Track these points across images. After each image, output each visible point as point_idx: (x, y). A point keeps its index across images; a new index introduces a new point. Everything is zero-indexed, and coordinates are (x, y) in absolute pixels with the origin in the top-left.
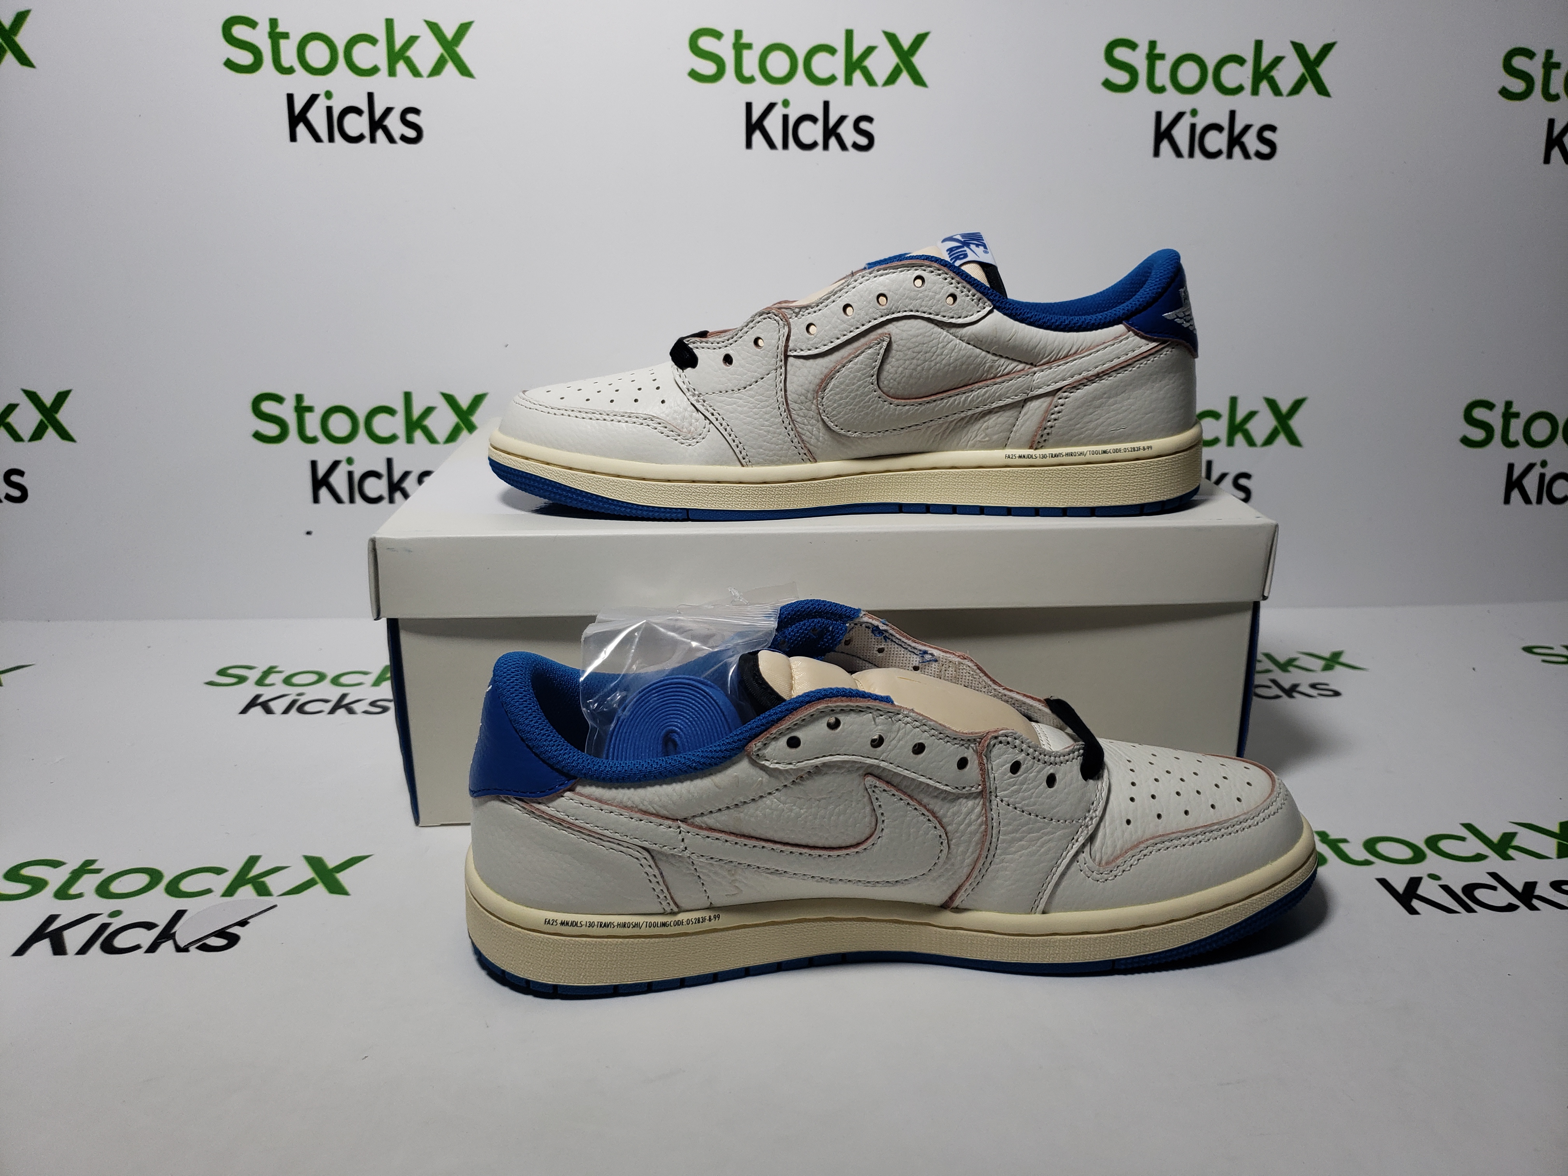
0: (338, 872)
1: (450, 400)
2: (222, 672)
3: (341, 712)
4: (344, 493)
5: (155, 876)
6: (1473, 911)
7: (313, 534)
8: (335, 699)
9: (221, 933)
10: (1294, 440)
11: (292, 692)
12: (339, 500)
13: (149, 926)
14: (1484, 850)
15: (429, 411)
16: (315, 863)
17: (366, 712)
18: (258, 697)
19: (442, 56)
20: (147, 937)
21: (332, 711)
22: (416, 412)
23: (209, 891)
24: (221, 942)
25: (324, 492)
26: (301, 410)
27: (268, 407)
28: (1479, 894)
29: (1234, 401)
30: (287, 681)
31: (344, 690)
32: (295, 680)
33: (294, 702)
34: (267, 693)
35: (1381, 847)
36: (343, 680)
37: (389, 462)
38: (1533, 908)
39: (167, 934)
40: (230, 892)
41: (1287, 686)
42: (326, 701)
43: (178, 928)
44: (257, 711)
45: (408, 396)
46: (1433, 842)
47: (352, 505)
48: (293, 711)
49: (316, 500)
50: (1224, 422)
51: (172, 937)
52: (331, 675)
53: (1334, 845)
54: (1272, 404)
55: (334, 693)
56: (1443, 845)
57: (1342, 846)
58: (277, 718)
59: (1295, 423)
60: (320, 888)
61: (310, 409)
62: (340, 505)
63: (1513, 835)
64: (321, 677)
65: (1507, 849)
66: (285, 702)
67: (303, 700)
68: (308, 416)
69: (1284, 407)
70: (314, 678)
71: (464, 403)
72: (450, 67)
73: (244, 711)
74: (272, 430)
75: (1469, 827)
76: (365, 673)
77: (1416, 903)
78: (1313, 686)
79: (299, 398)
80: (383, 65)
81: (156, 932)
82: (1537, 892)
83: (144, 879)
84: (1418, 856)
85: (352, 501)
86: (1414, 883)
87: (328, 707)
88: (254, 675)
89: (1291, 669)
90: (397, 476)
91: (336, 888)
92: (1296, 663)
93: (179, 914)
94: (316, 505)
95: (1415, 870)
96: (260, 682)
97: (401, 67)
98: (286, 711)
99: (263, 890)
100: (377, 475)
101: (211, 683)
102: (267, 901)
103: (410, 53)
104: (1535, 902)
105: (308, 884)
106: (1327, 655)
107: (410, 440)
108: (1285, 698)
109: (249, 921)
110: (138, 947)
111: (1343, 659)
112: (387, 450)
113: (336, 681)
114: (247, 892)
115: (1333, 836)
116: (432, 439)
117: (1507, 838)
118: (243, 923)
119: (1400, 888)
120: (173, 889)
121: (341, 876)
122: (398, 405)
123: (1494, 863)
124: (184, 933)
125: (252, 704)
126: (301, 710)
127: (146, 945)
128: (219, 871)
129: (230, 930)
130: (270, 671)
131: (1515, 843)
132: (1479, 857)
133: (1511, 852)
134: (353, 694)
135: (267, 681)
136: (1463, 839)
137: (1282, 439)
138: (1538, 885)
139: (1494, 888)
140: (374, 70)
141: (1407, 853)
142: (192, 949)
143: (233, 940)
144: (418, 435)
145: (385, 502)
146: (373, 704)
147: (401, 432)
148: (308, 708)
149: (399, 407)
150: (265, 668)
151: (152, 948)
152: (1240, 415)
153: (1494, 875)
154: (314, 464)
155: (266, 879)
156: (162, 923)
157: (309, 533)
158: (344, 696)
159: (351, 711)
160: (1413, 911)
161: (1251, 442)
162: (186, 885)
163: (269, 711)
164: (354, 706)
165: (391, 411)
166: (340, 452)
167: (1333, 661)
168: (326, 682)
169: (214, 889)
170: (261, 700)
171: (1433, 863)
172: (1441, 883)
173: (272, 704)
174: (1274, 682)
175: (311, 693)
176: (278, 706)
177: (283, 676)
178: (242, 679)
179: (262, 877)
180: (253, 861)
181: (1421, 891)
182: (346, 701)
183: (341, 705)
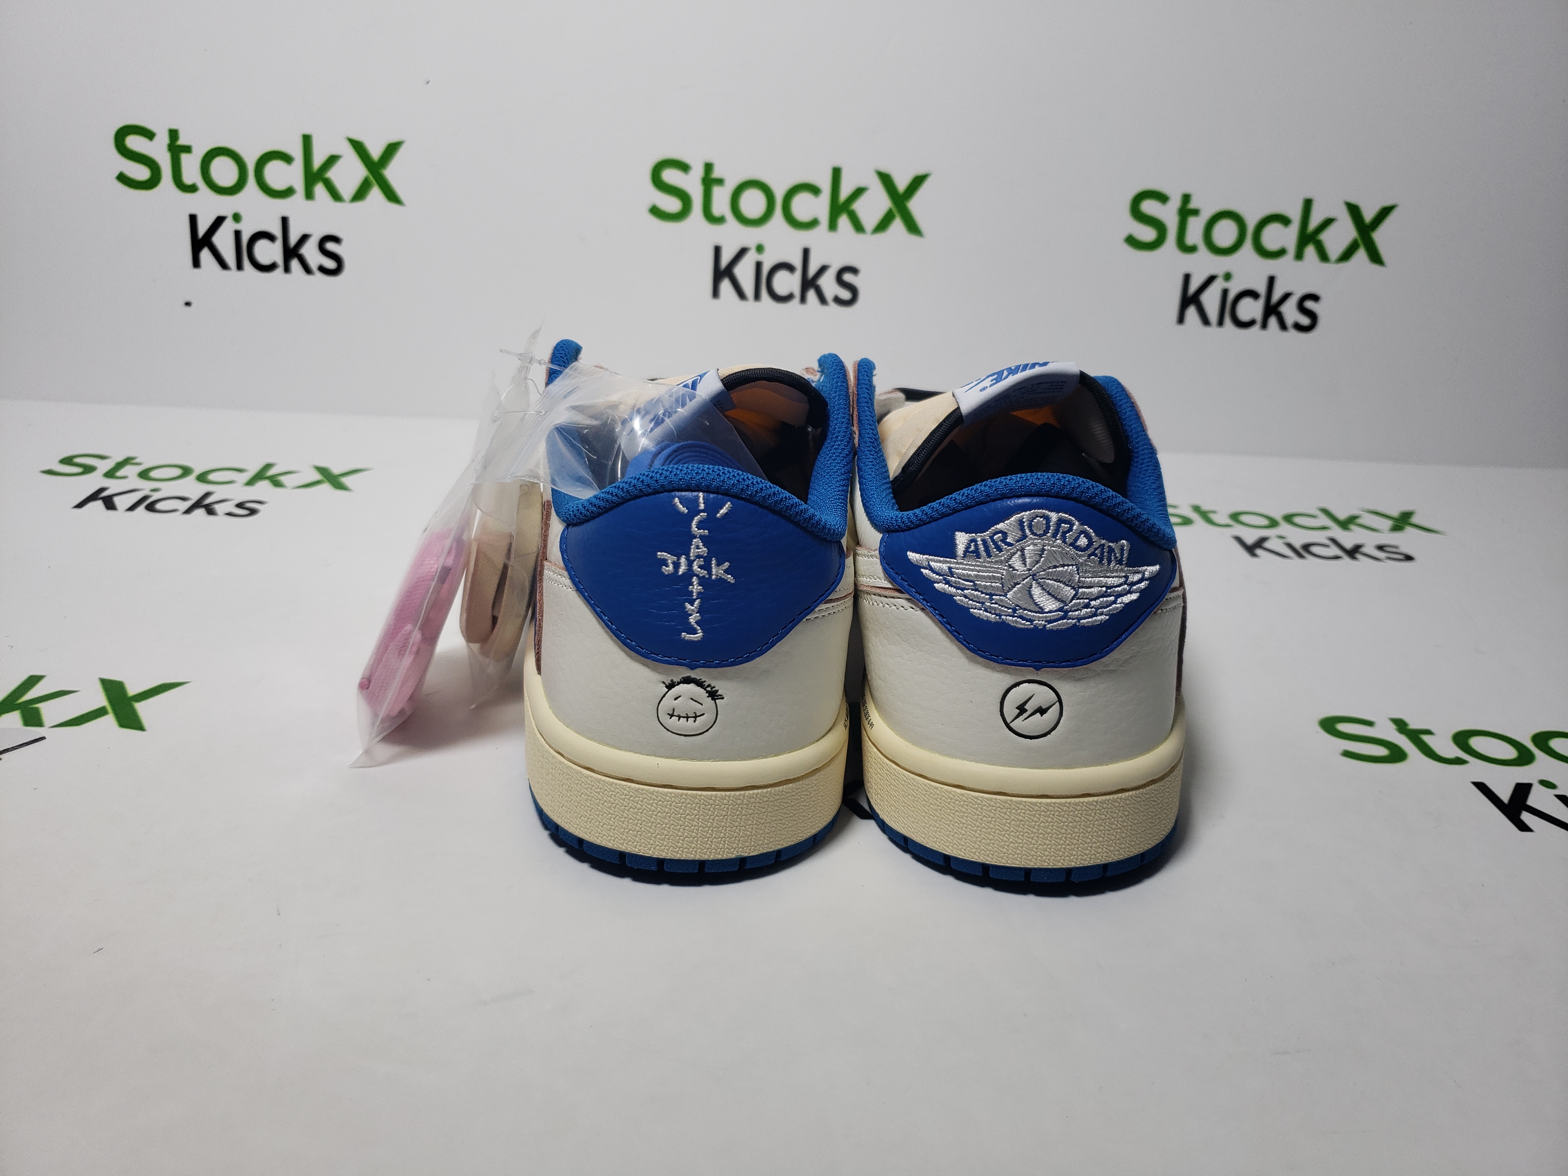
0: (137, 702)
1: (358, 147)
2: (68, 461)
3: (199, 512)
4: (229, 256)
7: (193, 306)
8: (195, 497)
10: (1375, 257)
11: (146, 487)
12: (224, 265)
15: (332, 160)
16: (113, 688)
17: (230, 514)
18: (102, 490)
21: (188, 511)
22: (318, 161)
25: (205, 255)
26: (177, 149)
27: (134, 142)
29: (1308, 204)
30: (144, 475)
31: (210, 488)
32: (153, 474)
33: (145, 498)
34: (113, 486)
35: (1476, 743)
36: (212, 477)
37: (285, 221)
41: (1349, 545)
42: (184, 499)
44: (99, 505)
45: (307, 140)
46: (1542, 740)
47: (240, 273)
48: (141, 508)
49: (196, 263)
50: (1293, 231)
52: (198, 471)
53: (1416, 736)
54: (1354, 211)
56: (1554, 743)
57: (1425, 738)
58: (118, 515)
59: (1379, 236)
61: (187, 149)
62: (225, 272)
64: (186, 471)
66: (133, 498)
67: (156, 496)
68: (184, 157)
69: (1368, 215)
70: (178, 472)
71: (376, 153)
73: (80, 505)
74: (141, 173)
76: (240, 470)
77: (1526, 817)
78: (1381, 548)
79: (174, 134)
84: (1525, 757)
85: (240, 267)
86: (1522, 791)
87: (185, 505)
88: (104, 466)
89: (1352, 527)
90: (293, 240)
91: (130, 721)
92: (1360, 521)
94: (196, 270)
95: (1522, 774)
96: (110, 474)
98: (132, 508)
99: (32, 719)
100: (269, 236)
101: (49, 472)
102: (34, 732)
105: (97, 714)
106: (1395, 513)
107: (309, 195)
108: (1347, 559)
111: (1415, 520)
112: (282, 207)
113: (202, 478)
115: (1413, 725)
116: (336, 196)
119: (1505, 796)
121: (140, 707)
122: (296, 151)
125: (93, 497)
126: (151, 508)
130: (127, 461)
134: (219, 493)
135: (119, 474)
137: (1361, 255)
141: (1511, 753)
144: (320, 189)
145: (280, 271)
146: (240, 505)
147: (299, 185)
148: (159, 506)
149: (297, 153)
150: (120, 459)
152: (1314, 223)
154: (193, 219)
155: (41, 706)
157: (188, 304)
158: (207, 495)
159: (211, 512)
160: (1523, 827)
161: (1323, 256)
163: (111, 506)
165: (287, 158)
166: (225, 205)
167: (1402, 521)
168: (191, 479)
170: (105, 494)
171: (1544, 766)
172: (1555, 790)
173: (117, 500)
174: (1334, 541)
175: (168, 489)
176: (124, 502)
177: (140, 469)
178: (88, 469)
179: (38, 703)
180: (33, 681)
181: (1531, 801)
182: (208, 501)
183: (204, 505)
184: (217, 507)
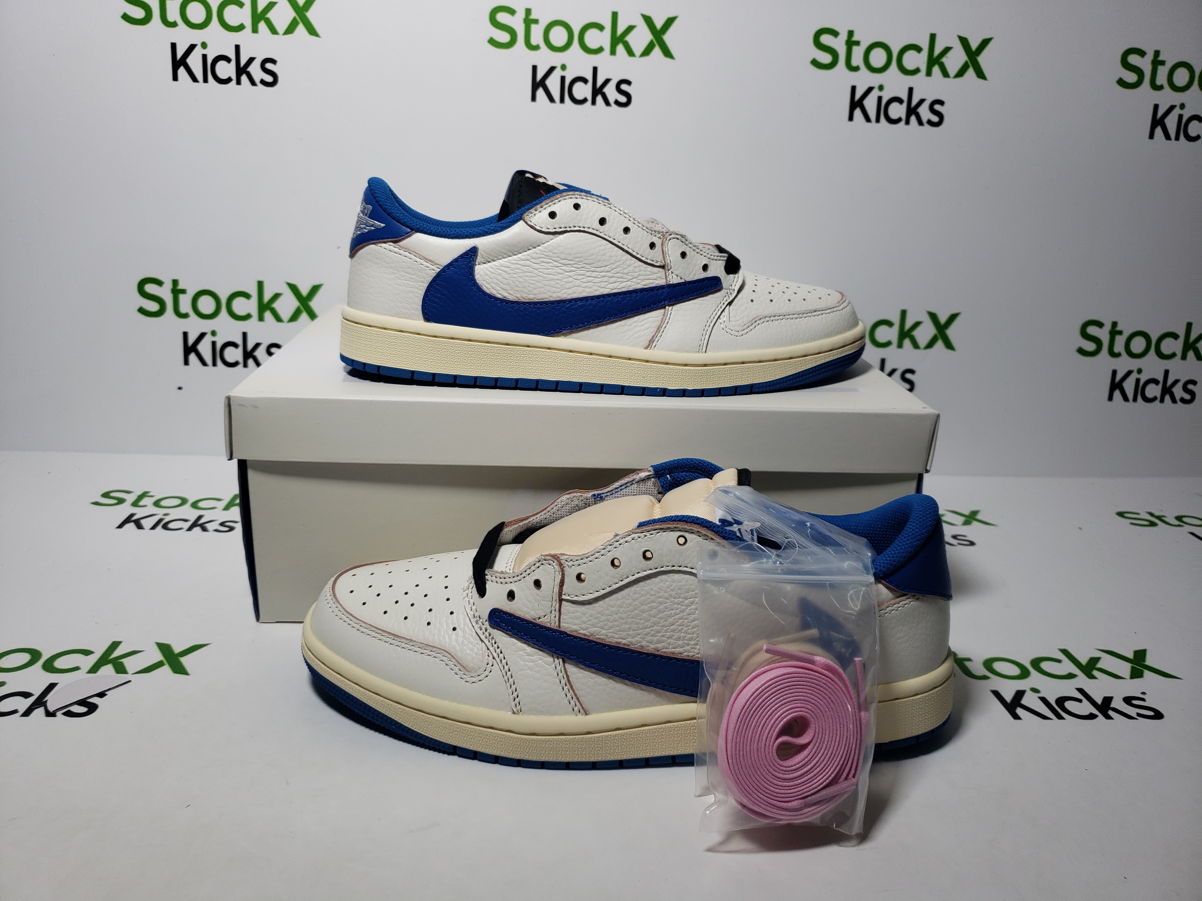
0: (181, 657)
1: (294, 288)
2: (106, 495)
3: (197, 530)
4: (208, 358)
5: (35, 655)
6: (1062, 718)
7: (183, 389)
8: (193, 519)
9: (82, 703)
10: (949, 346)
11: (160, 512)
12: (204, 363)
13: (26, 695)
14: (1075, 670)
15: (276, 296)
16: (165, 649)
17: (216, 530)
18: (132, 515)
19: (295, 19)
20: (23, 704)
21: (190, 529)
22: (267, 297)
23: (77, 669)
24: (83, 709)
25: (193, 357)
26: (177, 292)
27: (150, 288)
28: (1068, 705)
29: (904, 313)
30: (157, 504)
31: (201, 512)
32: (163, 503)
33: (160, 521)
34: (139, 513)
35: (997, 666)
36: (201, 504)
37: (245, 335)
38: (1109, 717)
39: (40, 702)
40: (94, 670)
42: (186, 521)
43: (49, 698)
44: (131, 526)
45: (260, 284)
46: (1036, 663)
47: (215, 368)
48: (159, 528)
49: (186, 362)
50: (896, 329)
51: (44, 704)
52: (191, 500)
53: (962, 663)
54: (933, 317)
55: (192, 515)
56: (1044, 665)
58: (146, 533)
59: (950, 332)
60: (166, 669)
61: (183, 291)
62: (206, 368)
63: (1097, 659)
64: (184, 501)
65: (1092, 670)
66: (153, 520)
67: (167, 519)
68: (181, 297)
69: (943, 320)
70: (178, 502)
71: (304, 291)
72: (301, 28)
73: (120, 526)
74: (153, 307)
75: (1065, 652)
76: (219, 500)
77: (1019, 711)
78: (956, 537)
79: (175, 282)
80: (248, 23)
81: (31, 700)
82: (1113, 705)
83: (26, 657)
84: (1024, 674)
85: (214, 364)
86: (1020, 694)
87: (187, 525)
88: (131, 498)
90: (250, 346)
91: (179, 669)
93: (52, 686)
94: (186, 367)
95: (1021, 685)
96: (135, 504)
97: (262, 25)
98: (153, 528)
99: (120, 669)
100: (234, 345)
101: (96, 503)
102: (123, 678)
103: (269, 15)
104: (1111, 713)
105: (158, 665)
106: (967, 513)
107: (261, 319)
109: (106, 693)
110: (15, 712)
111: (979, 517)
112: (243, 326)
113: (195, 505)
114: (108, 670)
115: (961, 656)
116: (278, 318)
117: (1094, 661)
118: (101, 695)
119: (1008, 698)
120: (49, 667)
121: (184, 660)
122: (253, 291)
123: (1082, 681)
124: (53, 701)
125: (127, 520)
126: (165, 527)
127: (22, 711)
128: (87, 653)
129: (90, 700)
130: (144, 495)
131: (1099, 665)
132: (1071, 676)
133: (1095, 673)
134: (208, 516)
135: (141, 503)
136: (1059, 661)
137: (940, 344)
138: (1114, 699)
139: (1080, 701)
140: (241, 27)
141: (1016, 671)
142: (59, 714)
143: (92, 708)
144: (268, 315)
145: (241, 366)
146: (222, 524)
147: (255, 312)
148: (171, 526)
150: (140, 493)
151: (27, 713)
152: (908, 325)
153: (1081, 691)
154: (185, 334)
155: (123, 660)
156: (37, 693)
157: (180, 388)
158: (200, 517)
159: (204, 529)
160: (1016, 717)
161: (916, 346)
162: (59, 664)
163: (139, 526)
164: (207, 525)
165: (247, 296)
166: (206, 326)
167: (971, 518)
168: (187, 506)
169: (81, 667)
170: (134, 518)
171: (1035, 679)
172: (1040, 695)
173: (143, 522)
175: (174, 514)
176: (147, 523)
177: (153, 500)
178: (121, 501)
179: (121, 659)
180: (115, 645)
181: (1024, 701)
182: (202, 521)
183: (198, 524)
184: (208, 526)
